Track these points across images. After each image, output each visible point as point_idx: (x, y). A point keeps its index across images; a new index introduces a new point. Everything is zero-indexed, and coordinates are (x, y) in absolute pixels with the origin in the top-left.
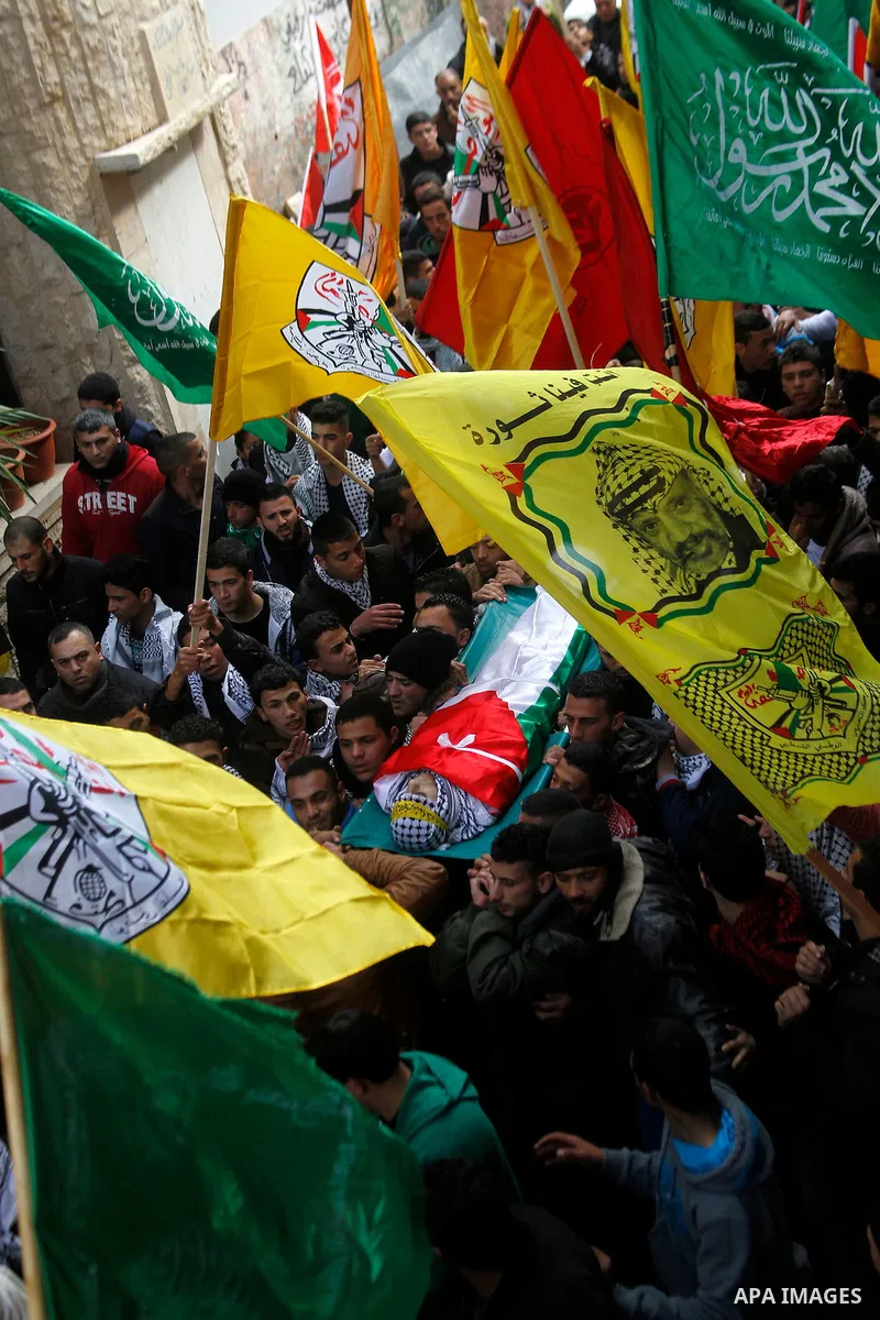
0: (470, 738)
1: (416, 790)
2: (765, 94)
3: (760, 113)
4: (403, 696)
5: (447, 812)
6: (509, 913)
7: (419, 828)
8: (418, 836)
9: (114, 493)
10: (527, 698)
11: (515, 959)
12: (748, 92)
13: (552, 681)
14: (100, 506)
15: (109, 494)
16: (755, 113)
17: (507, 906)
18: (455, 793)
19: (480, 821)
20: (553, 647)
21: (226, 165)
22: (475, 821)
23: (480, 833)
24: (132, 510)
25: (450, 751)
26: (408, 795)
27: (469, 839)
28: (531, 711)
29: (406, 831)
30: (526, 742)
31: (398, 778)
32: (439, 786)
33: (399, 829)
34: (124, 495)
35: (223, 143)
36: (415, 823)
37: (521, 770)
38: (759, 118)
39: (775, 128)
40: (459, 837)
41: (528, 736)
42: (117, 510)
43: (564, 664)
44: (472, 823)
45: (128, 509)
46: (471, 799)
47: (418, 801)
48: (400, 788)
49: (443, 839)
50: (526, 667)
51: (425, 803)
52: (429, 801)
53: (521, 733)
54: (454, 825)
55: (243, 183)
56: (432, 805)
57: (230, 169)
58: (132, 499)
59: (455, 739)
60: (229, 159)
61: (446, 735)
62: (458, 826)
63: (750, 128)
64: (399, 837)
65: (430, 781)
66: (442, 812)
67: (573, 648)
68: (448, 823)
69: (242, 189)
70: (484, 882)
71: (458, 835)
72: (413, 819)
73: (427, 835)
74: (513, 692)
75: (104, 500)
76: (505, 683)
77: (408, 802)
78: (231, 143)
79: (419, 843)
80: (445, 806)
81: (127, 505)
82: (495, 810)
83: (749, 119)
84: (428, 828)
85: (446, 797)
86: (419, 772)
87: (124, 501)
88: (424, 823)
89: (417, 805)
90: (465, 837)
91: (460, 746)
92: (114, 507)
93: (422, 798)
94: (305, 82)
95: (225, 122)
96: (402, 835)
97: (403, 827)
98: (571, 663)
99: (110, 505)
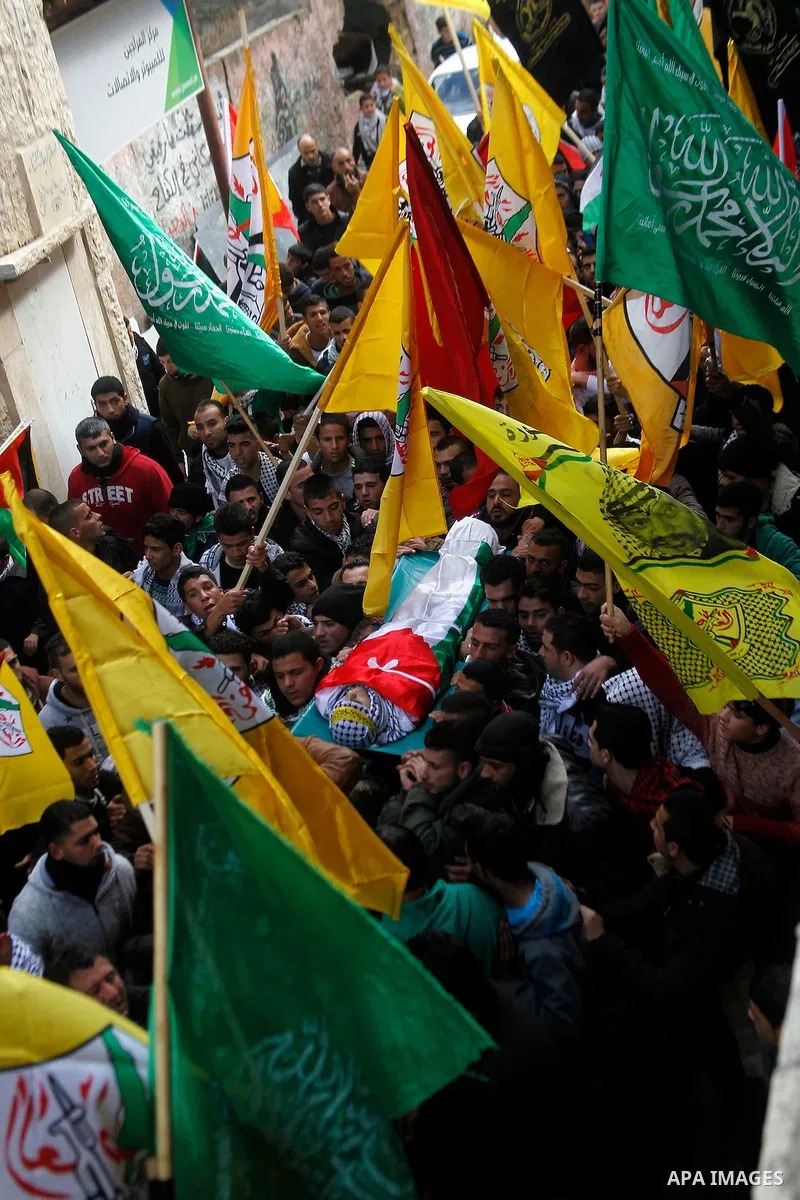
0: (394, 663)
1: (353, 698)
2: (691, 138)
3: (682, 152)
4: (327, 636)
5: (378, 718)
6: (434, 791)
7: (356, 729)
8: (355, 735)
9: (113, 487)
10: (438, 634)
11: (437, 825)
12: (677, 133)
13: (456, 622)
14: (102, 500)
15: (109, 488)
16: (677, 151)
17: (432, 785)
18: (384, 704)
19: (404, 728)
20: (456, 596)
21: (95, 274)
22: (399, 726)
23: (404, 737)
24: (130, 500)
25: (378, 671)
26: (348, 702)
27: (394, 742)
28: (442, 644)
29: (345, 731)
30: (439, 668)
31: (336, 691)
32: (372, 697)
33: (339, 729)
34: (122, 488)
35: (93, 256)
36: (353, 725)
37: (436, 689)
38: (680, 155)
39: (690, 166)
40: (385, 740)
41: (441, 664)
42: (117, 501)
43: (464, 611)
44: (397, 728)
45: (126, 499)
46: (396, 709)
47: (355, 707)
48: (337, 698)
49: (373, 740)
50: (435, 611)
51: (361, 709)
52: (365, 708)
53: (435, 661)
54: (381, 730)
55: (110, 291)
56: (366, 712)
57: (99, 278)
58: (129, 491)
59: (382, 662)
60: (98, 270)
61: (375, 659)
62: (385, 731)
63: (671, 160)
64: (338, 736)
65: (364, 693)
66: (374, 718)
67: (472, 598)
68: (378, 727)
69: (110, 296)
70: (411, 770)
71: (385, 737)
72: (351, 721)
73: (362, 735)
74: (426, 629)
75: (105, 494)
76: (419, 622)
77: (347, 708)
78: (100, 255)
79: (355, 741)
80: (377, 712)
81: (125, 496)
82: (414, 719)
83: (672, 152)
84: (363, 729)
85: (377, 706)
86: (354, 686)
87: (122, 493)
88: (360, 726)
89: (354, 710)
90: (391, 739)
91: (386, 668)
92: (114, 499)
93: (359, 706)
94: (167, 201)
95: (95, 236)
96: (342, 734)
97: (343, 727)
98: (470, 610)
99: (110, 498)
